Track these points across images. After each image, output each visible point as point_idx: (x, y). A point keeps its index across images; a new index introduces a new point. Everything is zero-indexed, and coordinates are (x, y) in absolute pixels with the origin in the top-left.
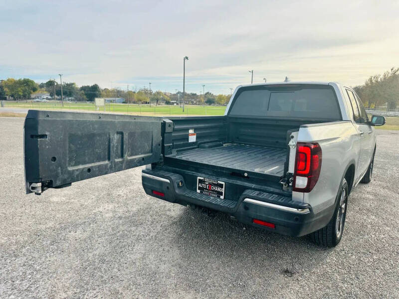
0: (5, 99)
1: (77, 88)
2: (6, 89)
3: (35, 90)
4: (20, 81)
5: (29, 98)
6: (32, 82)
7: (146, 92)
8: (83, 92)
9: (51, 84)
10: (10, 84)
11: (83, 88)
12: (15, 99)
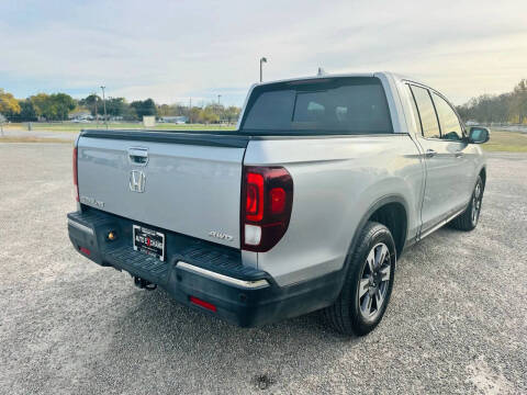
0: (35, 120)
1: (126, 105)
2: (36, 108)
3: (72, 108)
4: (53, 96)
5: (66, 118)
6: (68, 97)
7: (216, 108)
8: (134, 109)
9: (91, 99)
10: (41, 100)
11: (135, 105)
12: (47, 120)
